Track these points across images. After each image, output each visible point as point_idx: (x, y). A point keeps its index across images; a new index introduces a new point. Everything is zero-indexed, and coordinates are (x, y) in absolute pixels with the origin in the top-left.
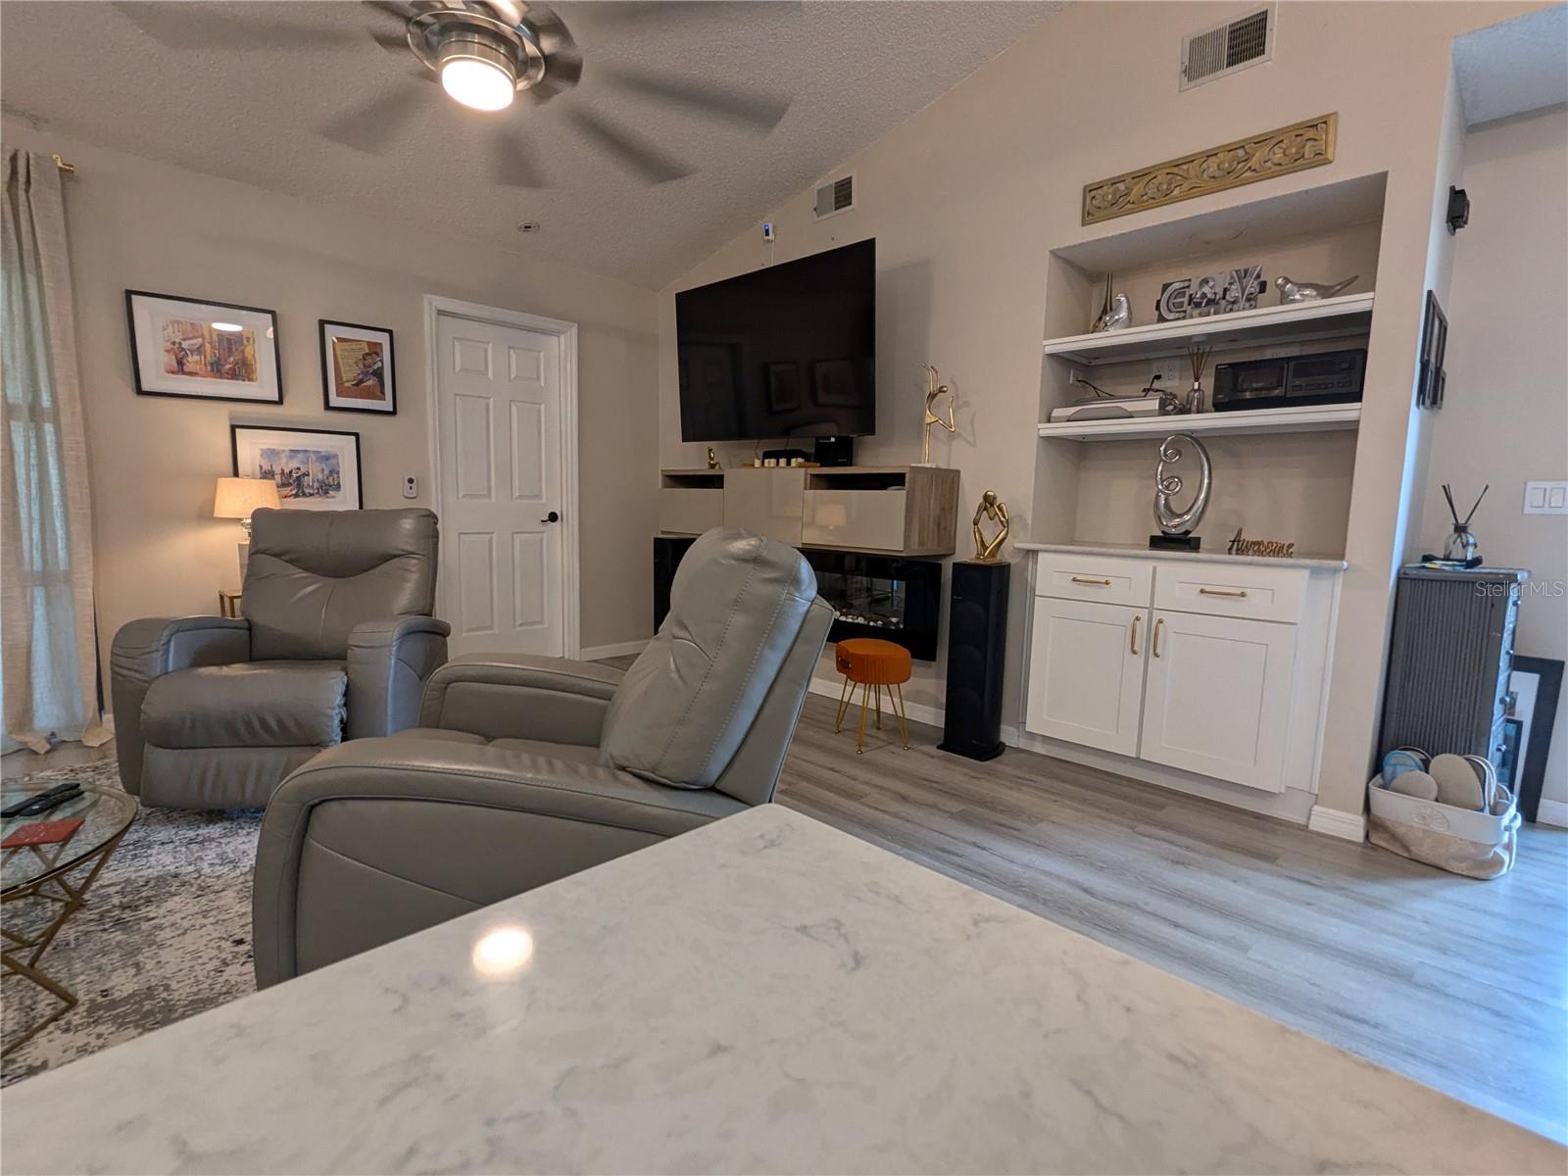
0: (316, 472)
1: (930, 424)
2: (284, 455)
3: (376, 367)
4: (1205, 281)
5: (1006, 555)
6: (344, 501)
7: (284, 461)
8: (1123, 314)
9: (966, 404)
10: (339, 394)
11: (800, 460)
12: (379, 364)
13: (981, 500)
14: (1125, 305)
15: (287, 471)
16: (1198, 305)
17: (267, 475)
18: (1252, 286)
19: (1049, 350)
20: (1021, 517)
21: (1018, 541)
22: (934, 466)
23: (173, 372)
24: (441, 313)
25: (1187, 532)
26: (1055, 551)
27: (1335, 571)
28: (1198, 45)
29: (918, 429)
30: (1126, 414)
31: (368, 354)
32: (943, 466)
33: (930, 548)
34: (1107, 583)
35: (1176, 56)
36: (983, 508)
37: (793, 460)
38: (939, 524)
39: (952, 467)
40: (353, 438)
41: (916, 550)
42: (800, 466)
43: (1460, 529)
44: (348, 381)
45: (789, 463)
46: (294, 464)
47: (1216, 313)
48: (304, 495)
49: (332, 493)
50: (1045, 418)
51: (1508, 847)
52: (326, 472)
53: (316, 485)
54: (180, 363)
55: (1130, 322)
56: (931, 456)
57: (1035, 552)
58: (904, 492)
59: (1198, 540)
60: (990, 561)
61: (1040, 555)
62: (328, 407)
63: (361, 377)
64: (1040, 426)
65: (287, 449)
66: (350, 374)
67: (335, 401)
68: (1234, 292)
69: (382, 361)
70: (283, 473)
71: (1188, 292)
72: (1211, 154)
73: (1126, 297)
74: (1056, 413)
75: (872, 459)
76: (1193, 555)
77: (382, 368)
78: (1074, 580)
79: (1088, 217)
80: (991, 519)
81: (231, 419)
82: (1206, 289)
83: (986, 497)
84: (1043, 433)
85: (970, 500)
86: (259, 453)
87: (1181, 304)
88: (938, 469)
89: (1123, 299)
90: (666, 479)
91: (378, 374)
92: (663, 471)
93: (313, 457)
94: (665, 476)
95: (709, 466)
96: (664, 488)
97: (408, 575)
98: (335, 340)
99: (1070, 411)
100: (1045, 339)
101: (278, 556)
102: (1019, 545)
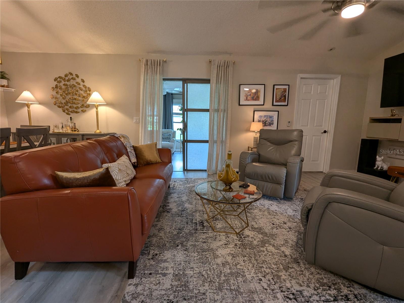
0: (269, 120)
2: (263, 117)
3: (284, 94)
6: (274, 127)
7: (263, 118)
10: (275, 102)
15: (263, 120)
17: (259, 121)
23: (245, 100)
24: (301, 78)
31: (283, 91)
40: (277, 112)
44: (278, 99)
46: (265, 119)
48: (266, 126)
49: (271, 125)
53: (268, 123)
54: (247, 98)
62: (273, 105)
63: (281, 97)
65: (264, 115)
67: (275, 103)
69: (286, 93)
70: (262, 121)
77: (286, 95)
81: (254, 109)
86: (258, 116)
91: (285, 97)
92: (370, 117)
93: (269, 117)
94: (371, 119)
95: (392, 115)
96: (370, 123)
97: (296, 146)
98: (276, 89)
101: (265, 139)
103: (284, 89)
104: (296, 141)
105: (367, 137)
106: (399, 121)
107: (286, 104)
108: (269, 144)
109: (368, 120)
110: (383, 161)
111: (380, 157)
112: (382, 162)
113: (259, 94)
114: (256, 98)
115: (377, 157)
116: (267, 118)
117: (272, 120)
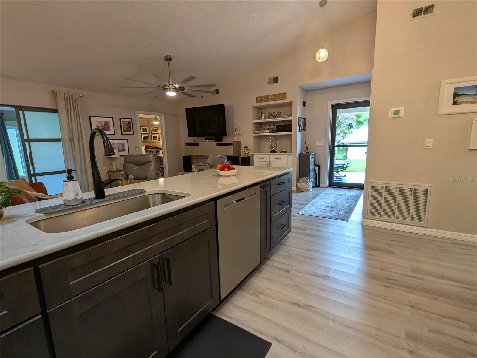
0: (121, 147)
1: (235, 134)
4: (274, 113)
5: (249, 155)
6: (126, 153)
7: (116, 146)
8: (263, 117)
9: (241, 130)
10: (124, 132)
11: (213, 140)
16: (273, 116)
18: (280, 114)
19: (253, 122)
20: (251, 149)
25: (275, 150)
26: (256, 154)
27: (291, 155)
28: (270, 79)
29: (234, 135)
33: (237, 155)
34: (263, 158)
35: (267, 81)
36: (245, 148)
37: (212, 141)
38: (238, 151)
39: (240, 141)
40: (127, 140)
41: (235, 155)
42: (214, 142)
43: (307, 148)
44: (125, 129)
47: (276, 118)
48: (120, 152)
49: (124, 151)
50: (253, 133)
51: (311, 188)
53: (121, 150)
55: (265, 119)
56: (236, 139)
57: (253, 154)
58: (232, 146)
59: (276, 151)
60: (246, 156)
62: (122, 134)
65: (116, 143)
66: (126, 127)
68: (278, 115)
69: (130, 125)
70: (116, 148)
71: (272, 114)
72: (272, 95)
74: (255, 132)
75: (226, 140)
76: (275, 154)
78: (259, 158)
79: (257, 102)
82: (274, 114)
83: (245, 146)
84: (253, 135)
85: (243, 147)
87: (271, 116)
88: (237, 142)
89: (263, 115)
91: (130, 127)
92: (185, 143)
93: (120, 144)
95: (195, 142)
97: (152, 165)
98: (123, 121)
99: (257, 132)
100: (253, 120)
101: (130, 162)
102: (251, 153)
103: (128, 122)
105: (186, 155)
106: (197, 145)
107: (132, 133)
108: (134, 165)
109: (184, 145)
111: (193, 165)
113: (109, 125)
114: (107, 129)
115: (192, 166)
116: (119, 145)
117: (124, 147)
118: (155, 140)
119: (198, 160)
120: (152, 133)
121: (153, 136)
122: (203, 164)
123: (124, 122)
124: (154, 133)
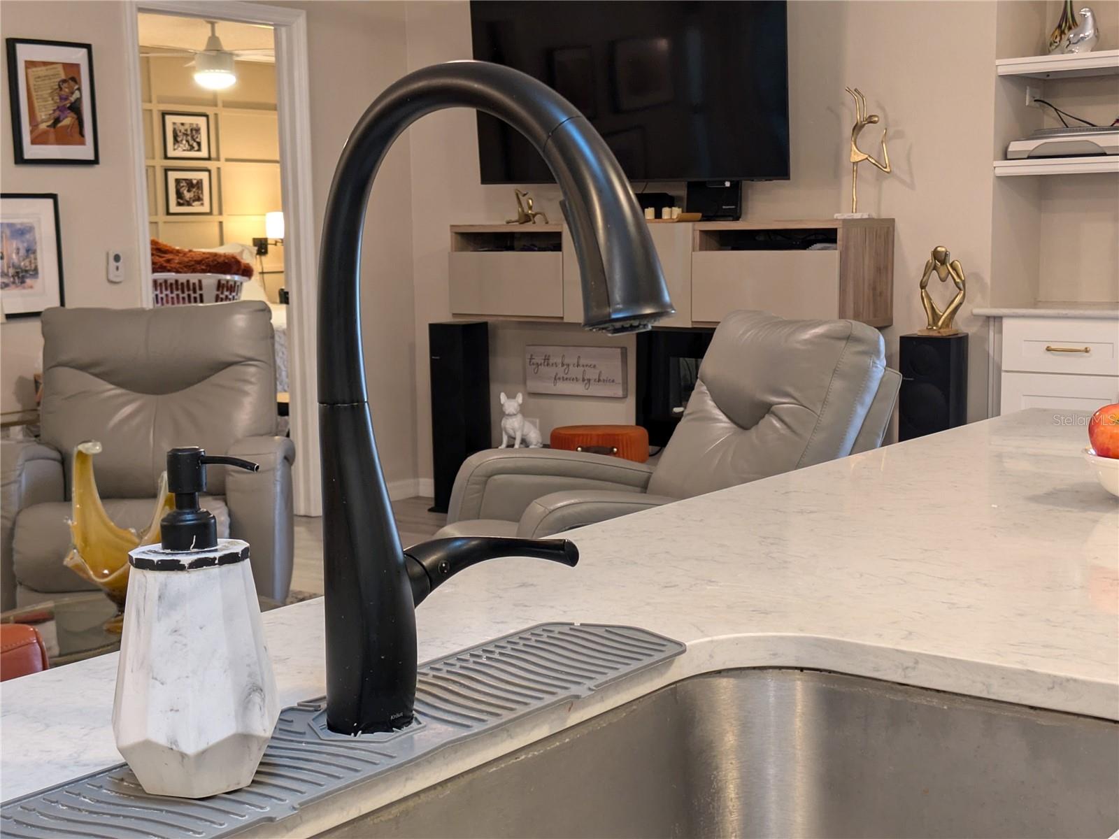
1: (855, 163)
3: (73, 99)
5: (961, 325)
6: (44, 294)
8: (1089, 32)
9: (900, 135)
10: (33, 142)
11: (676, 211)
12: (77, 94)
13: (929, 257)
14: (1090, 21)
19: (1003, 70)
20: (978, 277)
21: (978, 306)
22: (866, 216)
26: (1023, 316)
30: (1099, 151)
31: (64, 81)
32: (875, 216)
34: (1086, 351)
36: (931, 267)
37: (666, 211)
38: (874, 289)
39: (884, 216)
40: (50, 202)
42: (680, 221)
44: (43, 121)
45: (658, 215)
49: (29, 281)
50: (1000, 155)
52: (22, 252)
53: (11, 271)
57: (998, 319)
58: (837, 253)
60: (945, 332)
61: (1007, 323)
62: (20, 159)
63: (57, 113)
64: (996, 163)
66: (45, 113)
67: (30, 151)
69: (79, 89)
73: (1091, 11)
74: (1015, 146)
77: (79, 100)
78: (1048, 349)
80: (943, 280)
83: (935, 254)
84: (999, 172)
88: (870, 220)
89: (1089, 14)
90: (459, 237)
91: (76, 108)
92: (452, 226)
93: (7, 232)
94: (456, 233)
95: (525, 219)
96: (456, 251)
97: (248, 388)
98: (30, 64)
99: (1031, 145)
100: (998, 57)
101: (83, 368)
102: (977, 311)
103: (65, 66)
104: (245, 361)
105: (455, 315)
107: (85, 152)
108: (112, 391)
109: (446, 240)
110: (524, 411)
112: (520, 417)
115: (503, 397)
117: (30, 251)
118: (189, 204)
119: (539, 360)
120: (171, 153)
121: (173, 176)
122: (579, 389)
123: (34, 71)
124: (179, 153)
